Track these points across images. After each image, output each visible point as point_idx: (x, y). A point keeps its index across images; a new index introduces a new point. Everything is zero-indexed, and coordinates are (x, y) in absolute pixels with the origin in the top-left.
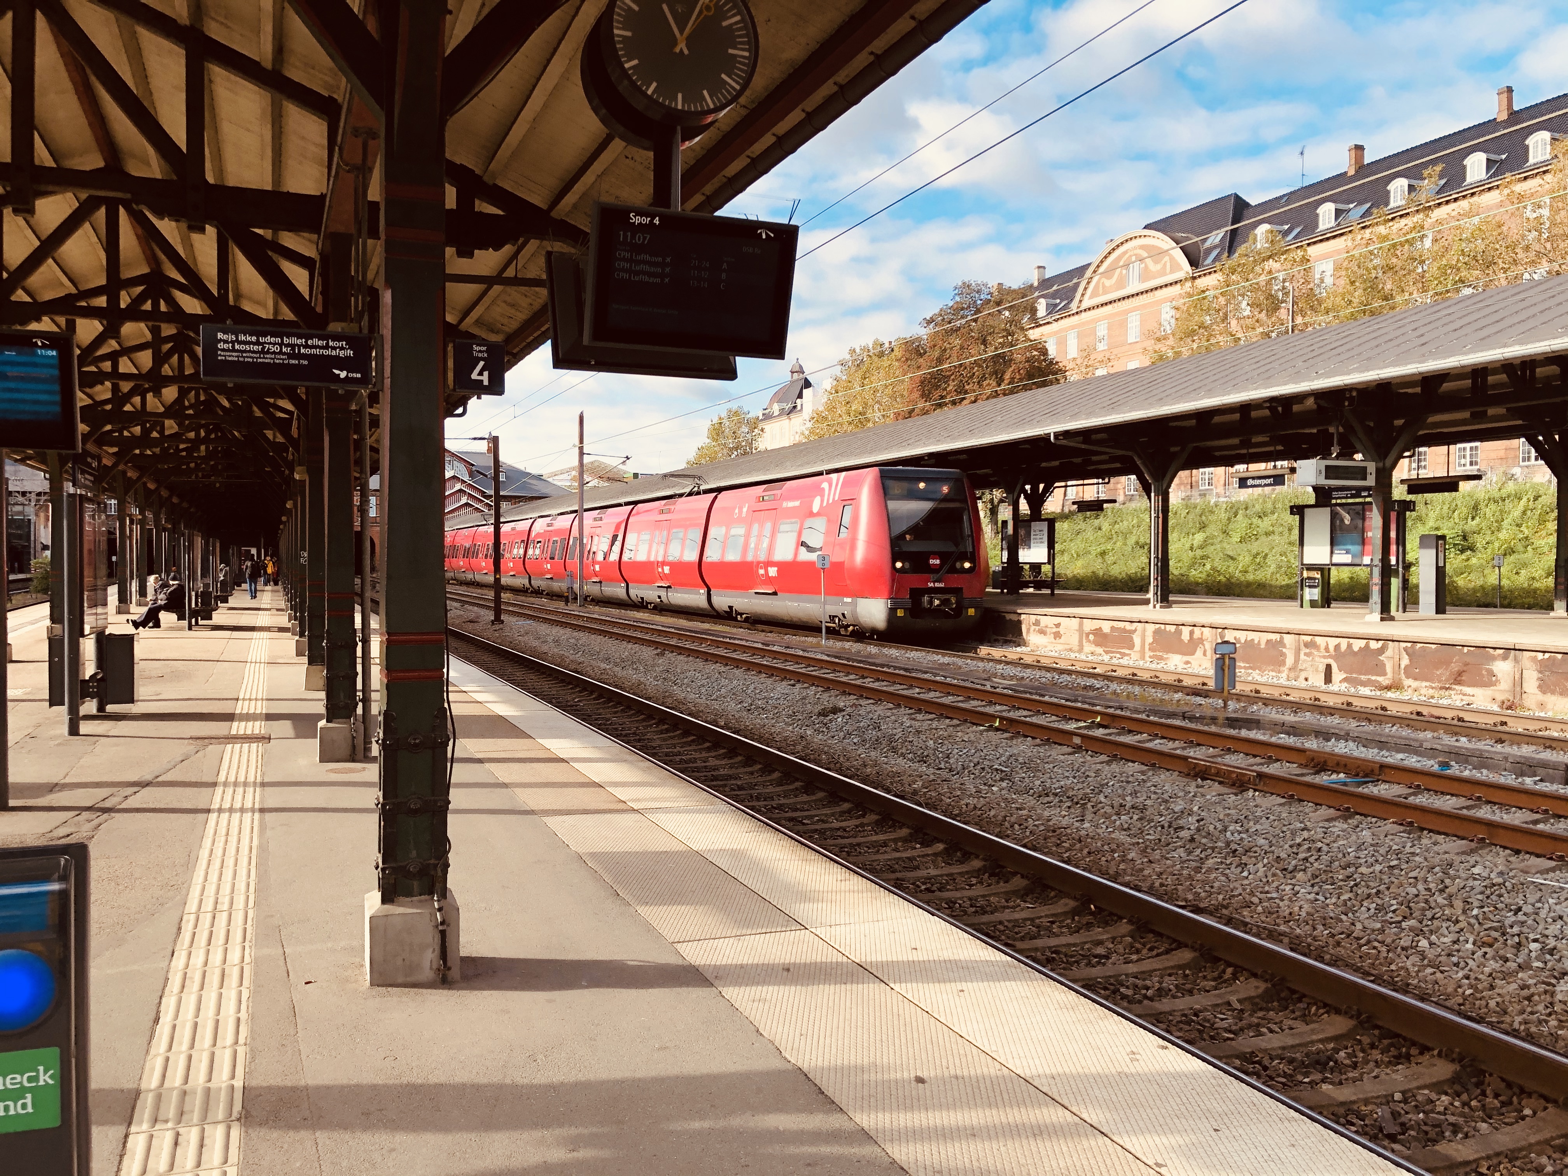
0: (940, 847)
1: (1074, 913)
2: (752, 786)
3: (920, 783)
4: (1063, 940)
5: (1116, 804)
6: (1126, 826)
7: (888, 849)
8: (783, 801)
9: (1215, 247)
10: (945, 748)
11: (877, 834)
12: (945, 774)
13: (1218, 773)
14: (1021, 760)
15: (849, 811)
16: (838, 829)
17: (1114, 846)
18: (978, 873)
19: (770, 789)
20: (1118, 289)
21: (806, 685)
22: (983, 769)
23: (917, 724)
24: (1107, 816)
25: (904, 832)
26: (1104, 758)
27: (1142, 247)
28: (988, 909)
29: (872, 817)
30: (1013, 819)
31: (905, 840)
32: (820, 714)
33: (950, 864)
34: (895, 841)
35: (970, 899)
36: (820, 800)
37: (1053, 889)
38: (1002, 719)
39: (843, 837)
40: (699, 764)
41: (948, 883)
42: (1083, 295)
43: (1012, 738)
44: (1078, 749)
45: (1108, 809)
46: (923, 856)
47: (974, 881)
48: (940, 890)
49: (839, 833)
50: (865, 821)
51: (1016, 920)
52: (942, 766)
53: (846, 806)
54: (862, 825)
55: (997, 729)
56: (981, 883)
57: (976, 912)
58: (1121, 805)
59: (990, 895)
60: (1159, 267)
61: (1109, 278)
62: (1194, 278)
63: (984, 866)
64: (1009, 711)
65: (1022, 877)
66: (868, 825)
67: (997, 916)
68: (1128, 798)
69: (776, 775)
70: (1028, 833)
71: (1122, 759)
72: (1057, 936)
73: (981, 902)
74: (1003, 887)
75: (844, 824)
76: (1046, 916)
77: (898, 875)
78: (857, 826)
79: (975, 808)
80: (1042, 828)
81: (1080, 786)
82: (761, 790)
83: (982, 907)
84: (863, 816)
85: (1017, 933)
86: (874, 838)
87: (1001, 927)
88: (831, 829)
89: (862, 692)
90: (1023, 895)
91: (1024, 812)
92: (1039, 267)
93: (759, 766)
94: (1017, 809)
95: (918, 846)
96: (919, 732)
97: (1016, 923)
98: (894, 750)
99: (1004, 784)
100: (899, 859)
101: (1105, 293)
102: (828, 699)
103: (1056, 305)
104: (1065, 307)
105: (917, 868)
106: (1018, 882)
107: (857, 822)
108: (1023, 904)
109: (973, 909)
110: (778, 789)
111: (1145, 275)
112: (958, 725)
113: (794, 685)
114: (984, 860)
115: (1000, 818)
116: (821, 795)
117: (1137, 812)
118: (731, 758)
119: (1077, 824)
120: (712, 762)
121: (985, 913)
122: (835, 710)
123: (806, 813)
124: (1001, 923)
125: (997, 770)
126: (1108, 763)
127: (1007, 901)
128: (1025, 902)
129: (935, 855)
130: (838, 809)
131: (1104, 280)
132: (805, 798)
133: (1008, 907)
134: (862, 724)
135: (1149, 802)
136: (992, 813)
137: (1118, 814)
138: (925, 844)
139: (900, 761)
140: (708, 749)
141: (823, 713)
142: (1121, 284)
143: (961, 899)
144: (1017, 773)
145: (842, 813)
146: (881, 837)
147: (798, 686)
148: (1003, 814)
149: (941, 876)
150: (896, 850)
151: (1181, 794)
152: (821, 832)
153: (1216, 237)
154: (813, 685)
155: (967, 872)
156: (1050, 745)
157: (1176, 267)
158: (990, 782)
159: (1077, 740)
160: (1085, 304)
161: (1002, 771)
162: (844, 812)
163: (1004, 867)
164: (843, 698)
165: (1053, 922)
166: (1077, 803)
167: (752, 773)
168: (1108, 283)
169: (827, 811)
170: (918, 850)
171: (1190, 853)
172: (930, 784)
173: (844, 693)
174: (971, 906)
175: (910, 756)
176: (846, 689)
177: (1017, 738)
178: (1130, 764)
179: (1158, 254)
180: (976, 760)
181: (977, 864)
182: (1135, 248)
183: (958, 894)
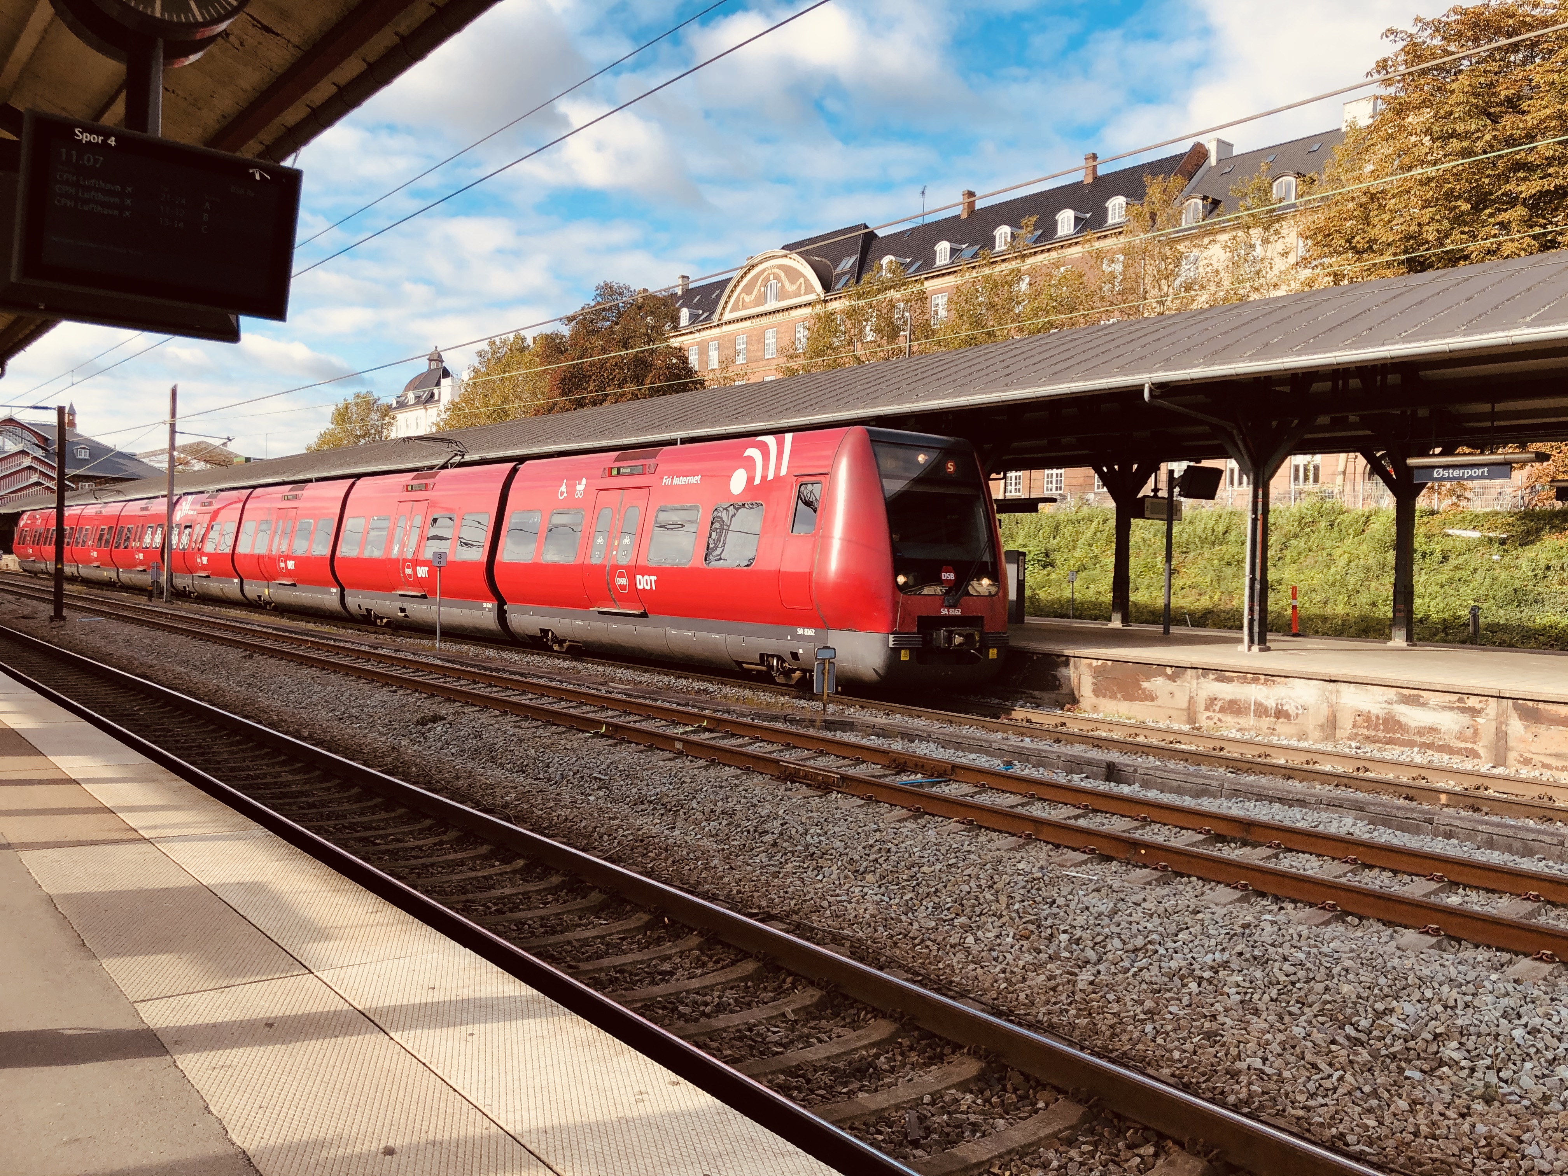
0: (520, 863)
1: (648, 926)
2: (324, 804)
3: (513, 795)
4: (630, 958)
5: (707, 810)
6: (714, 832)
7: (465, 868)
8: (357, 819)
9: (846, 273)
10: (546, 756)
11: (456, 852)
12: (542, 784)
13: (806, 775)
14: (620, 767)
15: (429, 828)
16: (413, 849)
17: (699, 854)
18: (554, 890)
19: (346, 806)
20: (756, 305)
21: (409, 691)
22: (582, 777)
23: (521, 732)
24: (697, 823)
25: (484, 849)
26: (702, 763)
27: (780, 267)
28: (559, 928)
29: (453, 834)
30: (603, 830)
31: (485, 857)
32: (418, 723)
33: (528, 882)
34: (473, 859)
35: (542, 918)
36: (400, 817)
37: (629, 902)
38: (608, 725)
39: (415, 857)
40: (269, 780)
41: (521, 903)
42: (724, 308)
43: (616, 745)
44: (679, 754)
45: (699, 816)
46: (501, 874)
47: (550, 898)
48: (511, 911)
49: (414, 853)
50: (445, 838)
51: (587, 939)
52: (541, 776)
53: (427, 822)
54: (441, 843)
55: (603, 736)
56: (557, 900)
57: (546, 932)
58: (712, 811)
59: (564, 913)
60: (795, 287)
61: (749, 293)
62: (826, 301)
63: (563, 881)
64: (620, 716)
65: (600, 892)
66: (447, 842)
67: (569, 936)
68: (719, 804)
69: (355, 791)
70: (615, 844)
71: (719, 763)
72: (625, 953)
73: (553, 921)
74: (579, 903)
75: (420, 843)
76: (618, 933)
77: (470, 896)
78: (435, 845)
79: (566, 819)
80: (630, 838)
81: (675, 792)
82: (334, 807)
83: (552, 927)
84: (444, 833)
85: (583, 953)
86: (452, 857)
87: (569, 948)
88: (405, 849)
89: (469, 699)
90: (598, 910)
91: (616, 822)
92: (683, 277)
93: (337, 781)
94: (610, 818)
95: (497, 863)
96: (521, 740)
97: (585, 942)
98: (493, 760)
99: (601, 793)
100: (473, 878)
101: (745, 308)
102: (429, 707)
103: (699, 316)
104: (708, 318)
105: (490, 888)
106: (595, 897)
107: (435, 840)
108: (596, 921)
109: (542, 930)
110: (355, 806)
111: (782, 294)
112: (563, 733)
113: (395, 692)
114: (564, 875)
115: (590, 829)
116: (401, 811)
117: (726, 817)
118: (307, 772)
119: (667, 832)
120: (285, 777)
121: (554, 932)
122: (435, 719)
123: (382, 832)
124: (569, 943)
125: (596, 778)
126: (706, 768)
127: (580, 919)
128: (600, 918)
129: (514, 872)
130: (418, 826)
131: (743, 295)
132: (383, 815)
133: (580, 925)
134: (462, 734)
135: (738, 807)
136: (583, 825)
137: (708, 820)
138: (504, 861)
139: (498, 772)
140: (283, 764)
141: (423, 722)
142: (761, 300)
143: (530, 919)
144: (615, 781)
145: (421, 831)
146: (459, 856)
147: (400, 692)
148: (593, 824)
149: (517, 894)
150: (473, 869)
151: (769, 798)
152: (393, 853)
153: (848, 263)
154: (416, 691)
155: (544, 889)
156: (652, 751)
157: (810, 289)
158: (588, 791)
159: (679, 746)
160: (727, 316)
161: (600, 779)
162: (424, 829)
163: (583, 882)
164: (447, 705)
165: (623, 939)
166: (670, 810)
167: (328, 789)
168: (747, 299)
169: (406, 829)
170: (498, 867)
171: (770, 858)
172: (525, 796)
173: (449, 700)
174: (542, 926)
175: (508, 766)
176: (451, 695)
177: (621, 744)
178: (727, 768)
179: (793, 274)
180: (576, 768)
181: (555, 880)
182: (773, 267)
183: (530, 914)
